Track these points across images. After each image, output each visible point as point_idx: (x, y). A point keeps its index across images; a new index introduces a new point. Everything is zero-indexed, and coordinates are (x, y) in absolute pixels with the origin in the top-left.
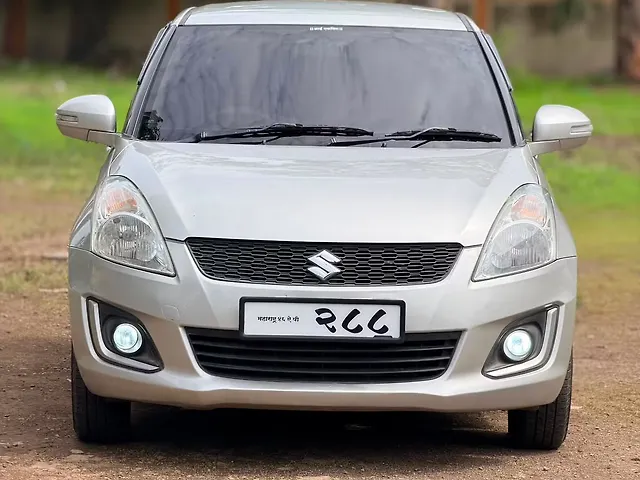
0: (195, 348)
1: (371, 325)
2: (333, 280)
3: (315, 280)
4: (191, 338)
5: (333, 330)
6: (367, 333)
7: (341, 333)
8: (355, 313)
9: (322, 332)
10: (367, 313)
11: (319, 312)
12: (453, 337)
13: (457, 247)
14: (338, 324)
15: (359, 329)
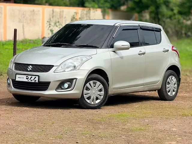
0: (13, 83)
1: (34, 80)
2: (30, 71)
3: (27, 71)
4: (12, 81)
5: (28, 80)
6: (33, 81)
7: (29, 81)
8: (32, 77)
9: (27, 80)
10: (34, 77)
11: (27, 77)
12: (49, 83)
13: (53, 66)
14: (29, 79)
15: (32, 80)
